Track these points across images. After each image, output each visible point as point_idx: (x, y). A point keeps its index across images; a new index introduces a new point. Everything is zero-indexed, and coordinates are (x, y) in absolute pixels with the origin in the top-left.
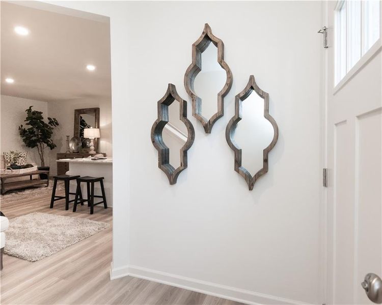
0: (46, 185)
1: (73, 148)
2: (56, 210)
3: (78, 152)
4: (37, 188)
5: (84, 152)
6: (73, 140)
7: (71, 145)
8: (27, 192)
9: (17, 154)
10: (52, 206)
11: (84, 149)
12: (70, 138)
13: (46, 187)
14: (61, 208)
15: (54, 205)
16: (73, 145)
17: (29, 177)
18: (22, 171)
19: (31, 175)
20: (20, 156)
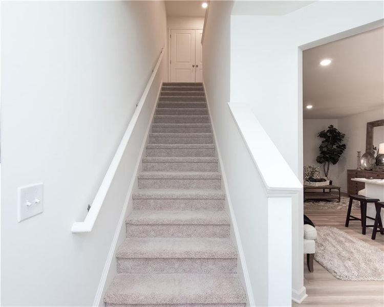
0: (338, 200)
1: (365, 164)
2: (352, 231)
3: (371, 170)
4: (330, 201)
5: (379, 170)
6: (365, 156)
7: (362, 161)
8: (322, 203)
9: (313, 169)
10: (347, 225)
11: (378, 167)
12: (362, 154)
13: (337, 202)
14: (357, 230)
15: (349, 224)
16: (365, 162)
17: (322, 190)
18: (317, 184)
19: (324, 188)
20: (316, 171)
